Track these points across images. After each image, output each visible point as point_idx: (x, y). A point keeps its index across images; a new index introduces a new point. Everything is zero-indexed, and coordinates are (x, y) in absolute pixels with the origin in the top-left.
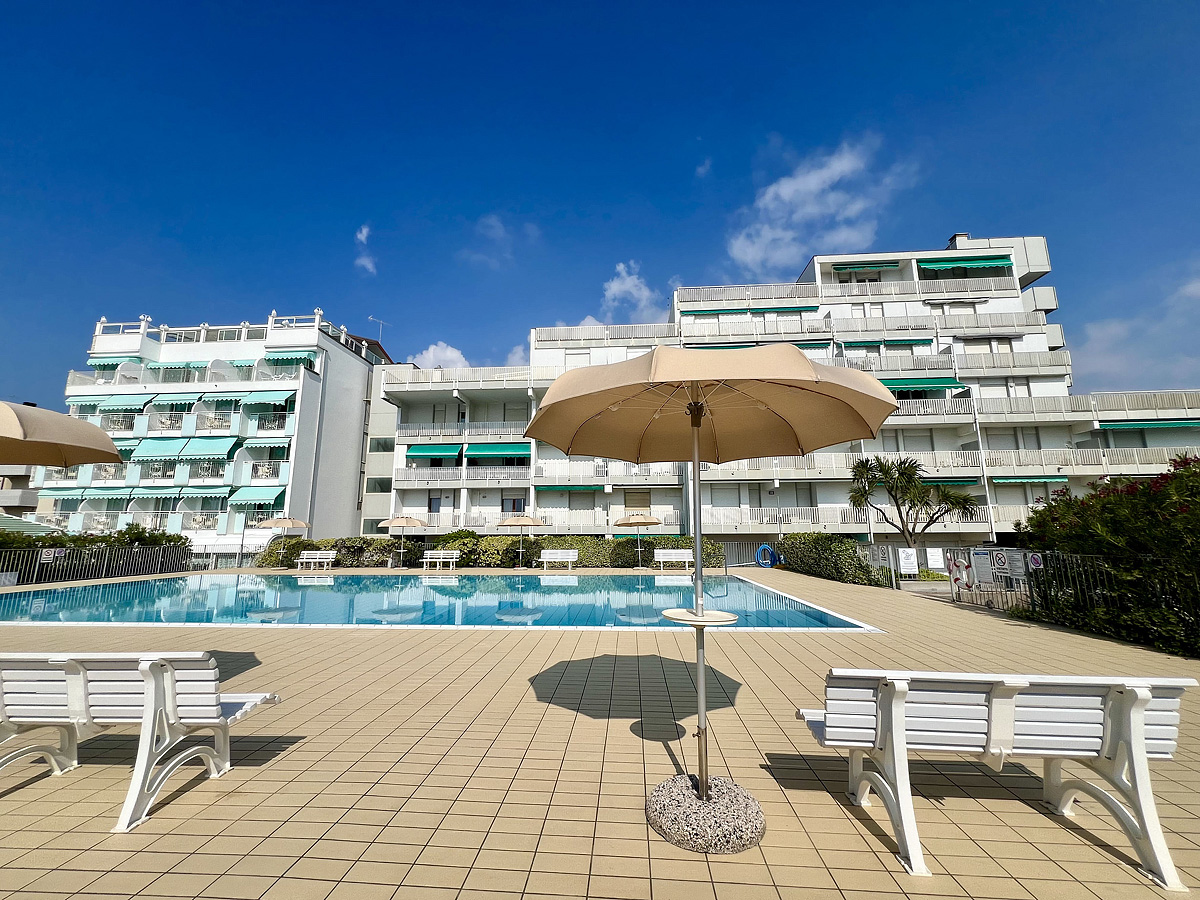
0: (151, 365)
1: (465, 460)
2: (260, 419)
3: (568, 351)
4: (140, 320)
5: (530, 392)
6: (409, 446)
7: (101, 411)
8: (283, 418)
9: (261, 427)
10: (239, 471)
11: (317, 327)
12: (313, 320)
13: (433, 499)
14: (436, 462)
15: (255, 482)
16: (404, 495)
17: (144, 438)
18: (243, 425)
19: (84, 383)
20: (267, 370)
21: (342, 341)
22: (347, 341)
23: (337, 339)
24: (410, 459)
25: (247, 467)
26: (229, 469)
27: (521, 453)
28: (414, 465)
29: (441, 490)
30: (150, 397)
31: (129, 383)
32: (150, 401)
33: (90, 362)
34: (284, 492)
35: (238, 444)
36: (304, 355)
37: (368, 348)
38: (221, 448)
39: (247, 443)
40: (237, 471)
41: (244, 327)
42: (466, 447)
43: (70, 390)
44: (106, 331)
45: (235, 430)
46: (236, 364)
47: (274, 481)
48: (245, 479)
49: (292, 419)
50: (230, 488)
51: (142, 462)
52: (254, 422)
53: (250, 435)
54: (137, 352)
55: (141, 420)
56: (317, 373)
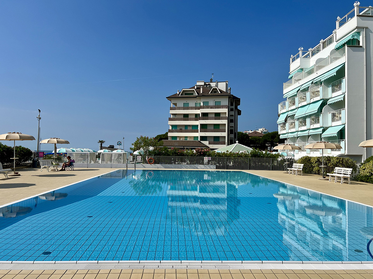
2: (332, 86)
7: (289, 98)
8: (340, 82)
9: (333, 91)
10: (326, 118)
11: (356, 15)
15: (334, 124)
18: (325, 92)
25: (329, 116)
26: (321, 118)
30: (299, 88)
31: (296, 83)
32: (299, 90)
33: (289, 77)
34: (344, 128)
35: (323, 104)
38: (315, 108)
39: (329, 102)
41: (334, 34)
43: (284, 92)
44: (293, 61)
45: (321, 97)
47: (339, 123)
48: (329, 123)
49: (345, 82)
50: (322, 129)
51: (298, 119)
52: (330, 89)
53: (329, 97)
54: (300, 67)
55: (297, 99)
56: (361, 47)
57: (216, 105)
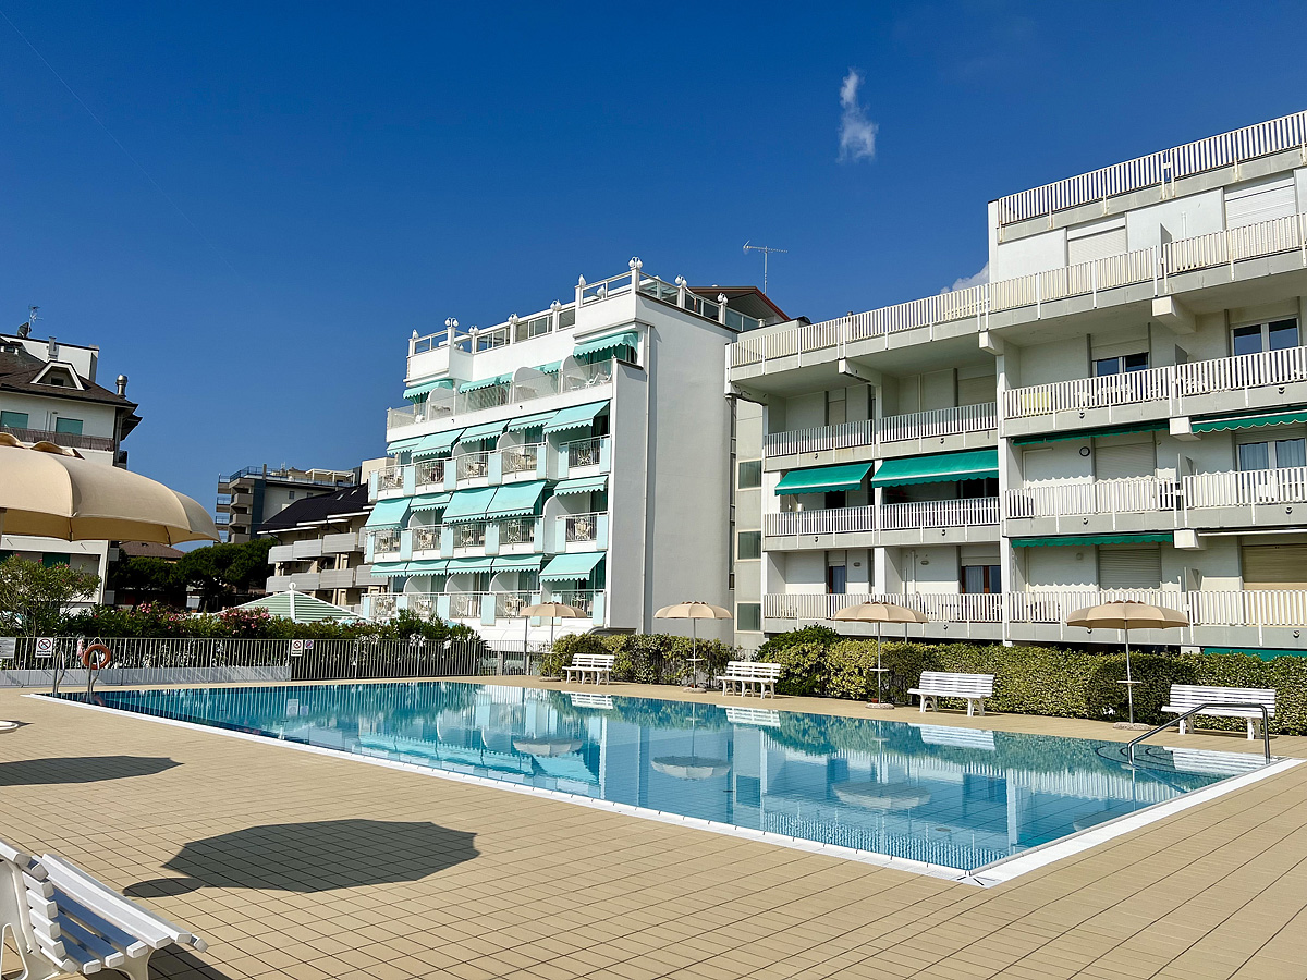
0: (464, 387)
1: (878, 492)
2: (571, 450)
3: (1072, 234)
4: (446, 328)
5: (984, 341)
6: (784, 472)
7: (417, 459)
8: (596, 446)
9: (573, 463)
10: (551, 532)
11: (633, 291)
12: (628, 281)
13: (835, 571)
14: (835, 499)
15: (573, 547)
16: (785, 561)
17: (455, 491)
18: (551, 463)
19: (403, 423)
20: (579, 373)
21: (681, 304)
22: (688, 301)
23: (670, 302)
24: (788, 499)
25: (560, 525)
26: (538, 529)
27: (978, 469)
28: (799, 507)
29: (846, 552)
30: (456, 434)
31: (441, 417)
32: (457, 440)
33: (407, 393)
34: (602, 563)
35: (547, 492)
36: (618, 341)
37: (728, 305)
38: (526, 499)
39: (560, 489)
40: (547, 531)
41: (554, 311)
42: (878, 465)
43: (391, 435)
44: (420, 348)
45: (540, 473)
46: (547, 369)
47: (591, 545)
48: (559, 542)
49: (608, 446)
50: (541, 557)
51: (454, 525)
52: (564, 457)
53: (561, 475)
54: (446, 372)
55: (450, 467)
56: (641, 368)
57: (61, 430)
